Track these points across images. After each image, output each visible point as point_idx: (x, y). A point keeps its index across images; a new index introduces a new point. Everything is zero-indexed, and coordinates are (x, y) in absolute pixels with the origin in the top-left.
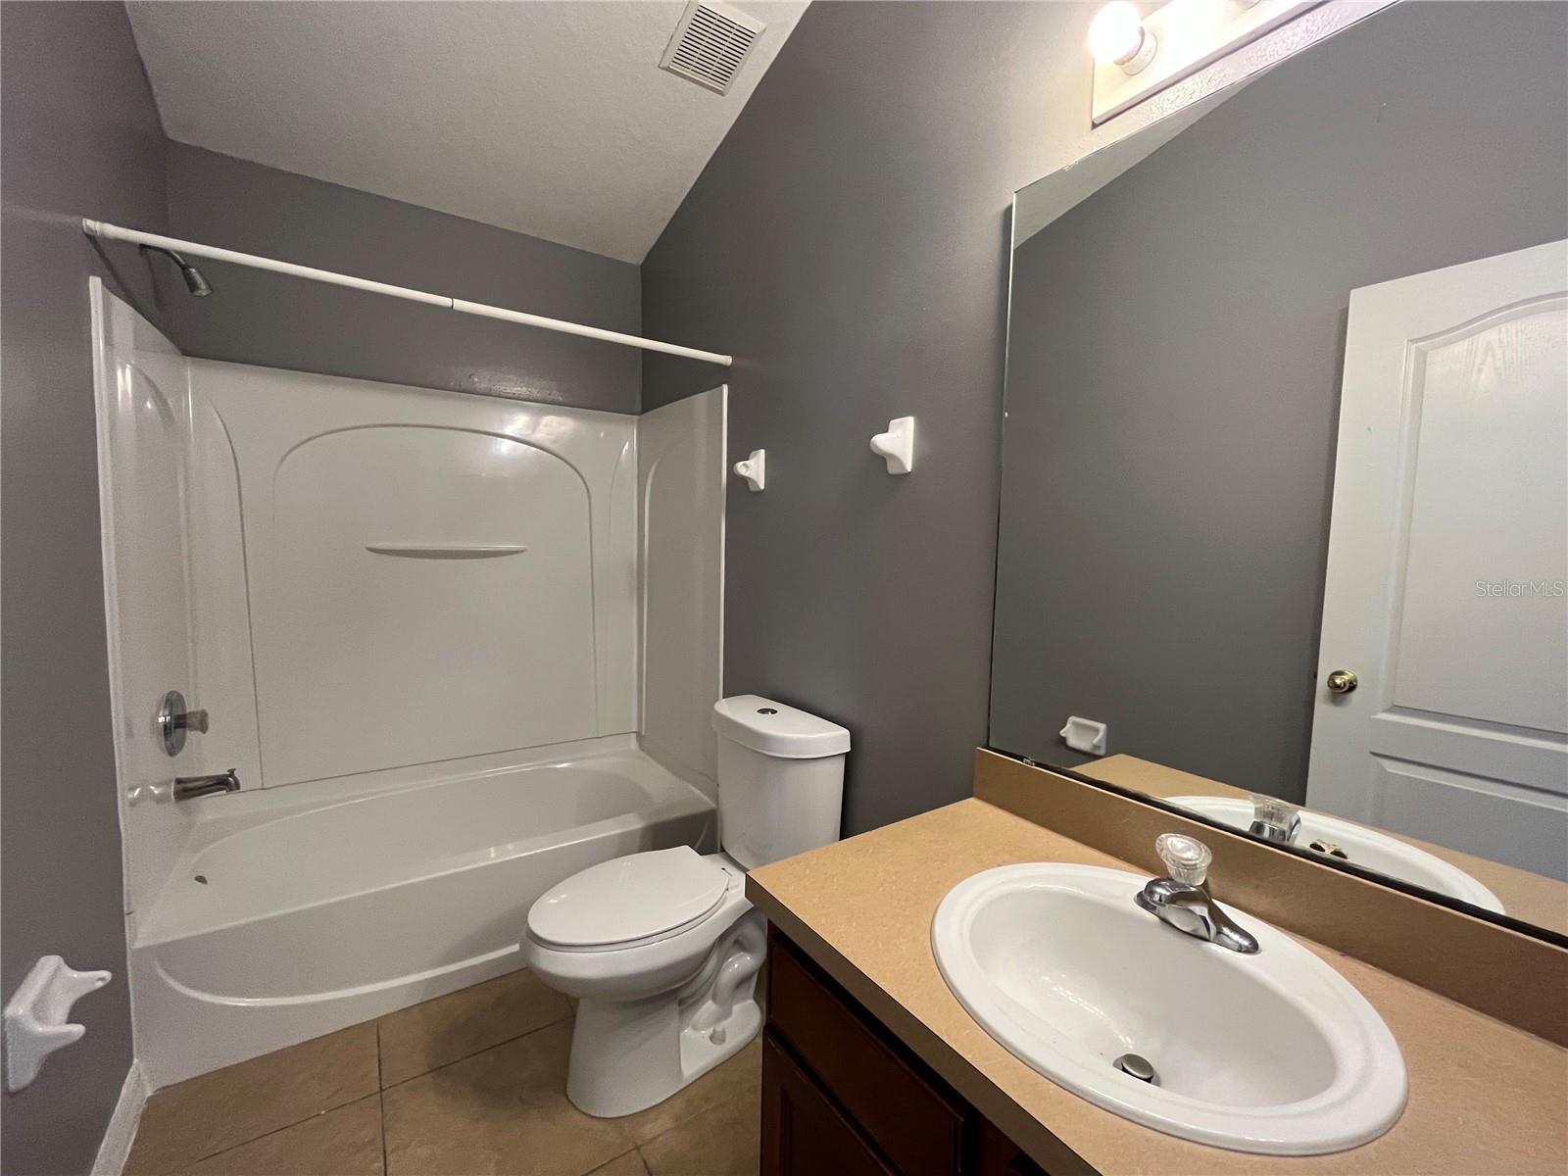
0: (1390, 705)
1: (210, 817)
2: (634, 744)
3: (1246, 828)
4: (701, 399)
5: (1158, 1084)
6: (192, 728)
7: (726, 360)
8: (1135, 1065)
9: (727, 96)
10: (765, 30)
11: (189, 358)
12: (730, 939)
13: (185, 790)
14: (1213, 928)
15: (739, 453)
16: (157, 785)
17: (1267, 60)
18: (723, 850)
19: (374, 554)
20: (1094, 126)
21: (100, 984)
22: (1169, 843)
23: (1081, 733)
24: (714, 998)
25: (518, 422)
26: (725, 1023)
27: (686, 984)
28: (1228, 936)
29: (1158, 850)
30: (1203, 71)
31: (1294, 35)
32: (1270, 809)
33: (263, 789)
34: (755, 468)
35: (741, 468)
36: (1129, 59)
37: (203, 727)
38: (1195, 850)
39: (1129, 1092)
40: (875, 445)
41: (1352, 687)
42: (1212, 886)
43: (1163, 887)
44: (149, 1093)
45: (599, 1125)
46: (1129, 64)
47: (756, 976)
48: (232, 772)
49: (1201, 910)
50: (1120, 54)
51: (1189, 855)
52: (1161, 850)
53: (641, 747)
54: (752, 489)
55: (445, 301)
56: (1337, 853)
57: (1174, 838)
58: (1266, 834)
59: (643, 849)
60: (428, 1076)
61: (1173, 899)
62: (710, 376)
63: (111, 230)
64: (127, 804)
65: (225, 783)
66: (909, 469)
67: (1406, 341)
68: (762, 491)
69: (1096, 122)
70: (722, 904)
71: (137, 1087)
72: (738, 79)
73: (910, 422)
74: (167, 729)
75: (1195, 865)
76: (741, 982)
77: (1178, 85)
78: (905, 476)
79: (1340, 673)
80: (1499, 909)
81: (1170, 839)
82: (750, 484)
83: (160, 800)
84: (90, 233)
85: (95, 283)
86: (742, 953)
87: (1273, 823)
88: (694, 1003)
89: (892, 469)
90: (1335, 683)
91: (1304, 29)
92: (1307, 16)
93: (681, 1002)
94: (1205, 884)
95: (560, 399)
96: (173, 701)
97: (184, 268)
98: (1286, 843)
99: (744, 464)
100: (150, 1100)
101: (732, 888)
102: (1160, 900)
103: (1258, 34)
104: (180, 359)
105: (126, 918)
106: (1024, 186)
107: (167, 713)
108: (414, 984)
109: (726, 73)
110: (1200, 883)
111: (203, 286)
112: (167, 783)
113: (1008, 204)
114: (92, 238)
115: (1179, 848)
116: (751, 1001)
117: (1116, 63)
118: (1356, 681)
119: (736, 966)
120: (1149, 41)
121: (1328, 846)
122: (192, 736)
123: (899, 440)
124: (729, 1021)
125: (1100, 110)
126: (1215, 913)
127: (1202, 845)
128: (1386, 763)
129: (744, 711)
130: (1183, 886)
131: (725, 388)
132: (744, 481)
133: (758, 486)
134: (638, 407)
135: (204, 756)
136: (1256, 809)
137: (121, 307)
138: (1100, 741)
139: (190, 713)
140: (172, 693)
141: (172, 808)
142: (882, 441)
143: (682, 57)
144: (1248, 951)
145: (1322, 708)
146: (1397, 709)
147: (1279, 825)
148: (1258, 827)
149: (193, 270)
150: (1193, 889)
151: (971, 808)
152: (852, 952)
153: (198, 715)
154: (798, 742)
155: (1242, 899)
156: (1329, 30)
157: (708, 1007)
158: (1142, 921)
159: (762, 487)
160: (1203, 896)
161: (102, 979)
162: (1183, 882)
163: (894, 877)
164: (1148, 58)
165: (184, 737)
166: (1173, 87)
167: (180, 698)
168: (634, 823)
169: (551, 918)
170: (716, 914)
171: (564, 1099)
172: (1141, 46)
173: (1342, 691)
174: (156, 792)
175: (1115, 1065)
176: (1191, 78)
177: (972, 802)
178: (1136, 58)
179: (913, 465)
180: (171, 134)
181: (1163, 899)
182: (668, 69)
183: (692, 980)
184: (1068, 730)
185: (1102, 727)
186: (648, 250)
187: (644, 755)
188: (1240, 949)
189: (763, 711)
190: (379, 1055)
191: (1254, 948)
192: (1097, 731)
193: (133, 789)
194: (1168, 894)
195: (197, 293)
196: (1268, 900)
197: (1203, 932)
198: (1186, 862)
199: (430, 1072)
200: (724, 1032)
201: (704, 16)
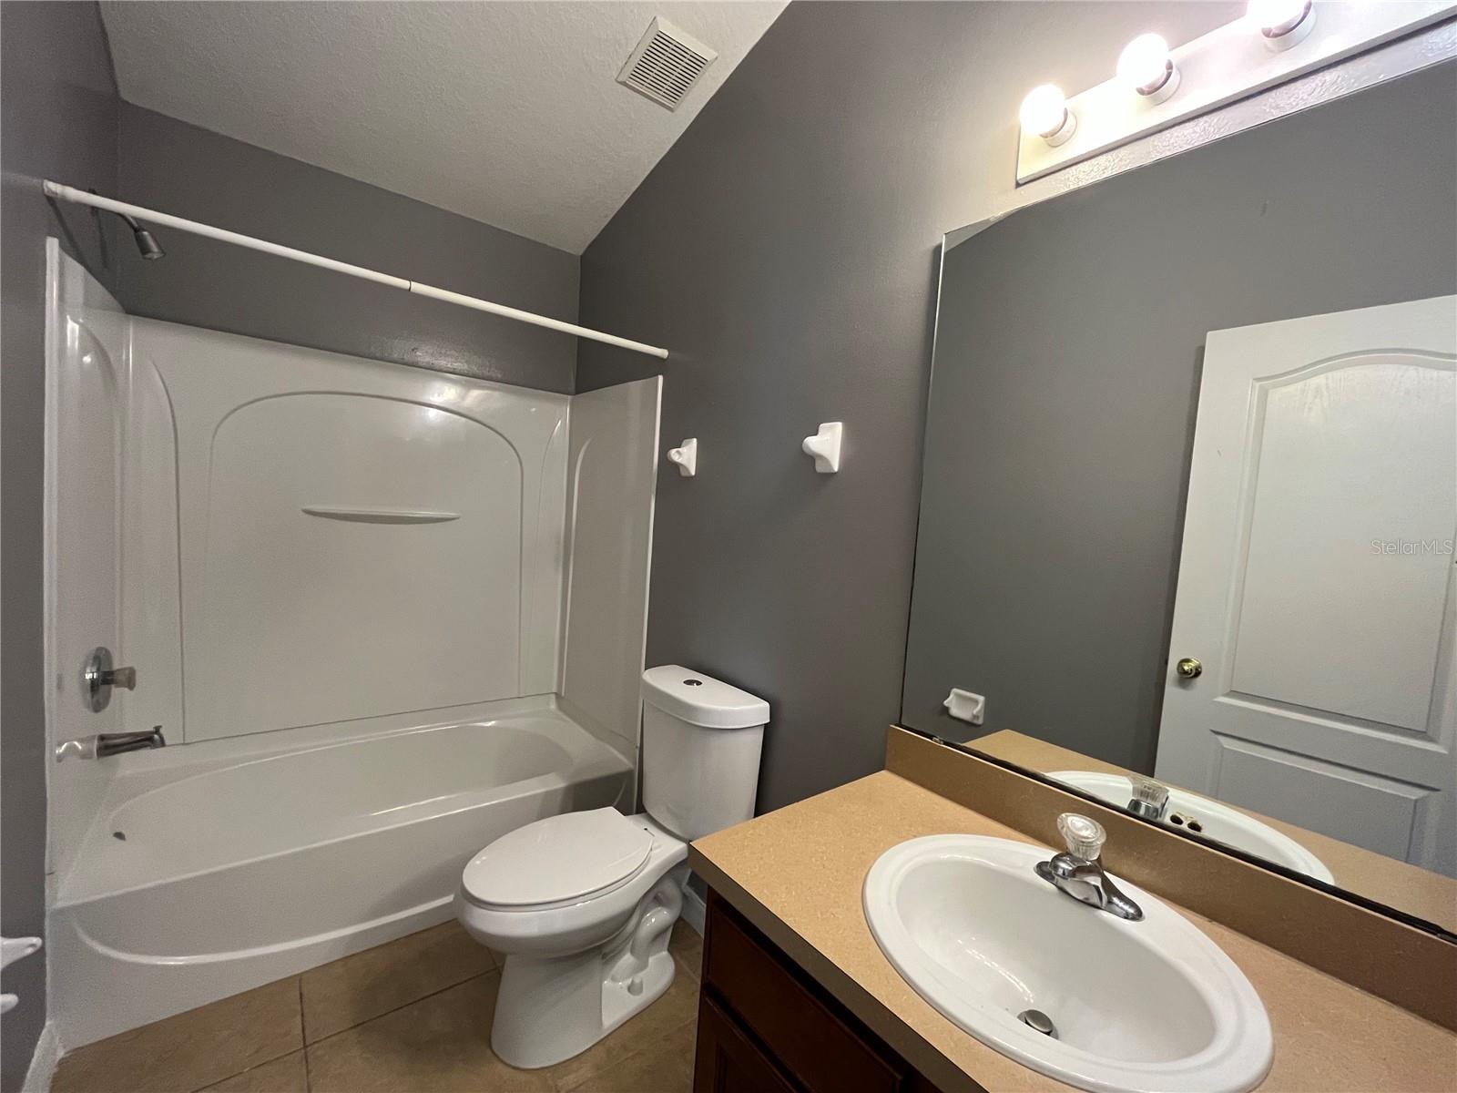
0: (1229, 690)
1: (128, 772)
2: (553, 706)
3: (1125, 805)
4: (635, 387)
5: (1057, 1037)
6: (119, 684)
7: (662, 353)
8: (1035, 1018)
9: (676, 113)
10: (716, 58)
11: (131, 316)
12: (653, 897)
13: (107, 747)
14: (1105, 897)
15: (672, 439)
16: (81, 741)
17: (1169, 150)
18: (645, 811)
19: (311, 517)
20: (1018, 185)
21: (30, 951)
22: (1069, 822)
23: (963, 704)
24: (632, 952)
25: (445, 393)
26: (642, 974)
27: (609, 941)
28: (1117, 905)
29: (1060, 828)
30: (1116, 151)
31: (1194, 132)
32: (1146, 789)
33: (184, 744)
34: (687, 455)
35: (674, 455)
36: (1053, 133)
37: (130, 682)
38: (1092, 829)
39: (1031, 1044)
40: (808, 447)
41: (1198, 673)
42: (1104, 861)
43: (1064, 862)
44: (61, 1054)
45: (522, 1077)
46: (1052, 139)
47: (671, 928)
48: (157, 730)
49: (1095, 881)
50: (1047, 129)
51: (1085, 833)
52: (1062, 828)
53: (560, 707)
54: (683, 473)
55: (403, 283)
56: (1194, 826)
57: (1074, 818)
58: (1142, 812)
59: (563, 811)
60: (353, 1030)
61: (1073, 874)
62: (648, 366)
63: (73, 194)
64: (54, 759)
65: (148, 740)
66: (836, 469)
67: (1251, 380)
68: (692, 477)
69: (1020, 182)
70: (646, 865)
71: (49, 1049)
72: (689, 97)
73: (838, 427)
74: (94, 686)
75: (1092, 842)
76: (658, 935)
77: (1093, 160)
78: (831, 475)
79: (1187, 661)
80: (1329, 880)
81: (1070, 819)
82: (681, 469)
83: (85, 756)
84: (51, 195)
85: (52, 246)
86: (659, 908)
87: (1149, 801)
88: (614, 956)
89: (820, 468)
90: (1184, 670)
91: (1202, 128)
92: (1205, 118)
93: (603, 958)
94: (1099, 859)
95: (499, 376)
96: (101, 658)
97: (136, 230)
98: (1159, 819)
99: (678, 452)
100: (62, 1063)
101: (656, 848)
102: (1064, 874)
103: (1164, 127)
104: (122, 315)
105: (47, 877)
106: (953, 229)
107: (94, 670)
108: (335, 941)
109: (678, 91)
110: (1095, 858)
111: (155, 249)
112: (90, 739)
113: (938, 242)
114: (52, 200)
115: (1079, 826)
116: (665, 953)
117: (1042, 136)
118: (1200, 667)
119: (653, 920)
120: (1071, 119)
121: (1186, 818)
122: (116, 691)
123: (828, 443)
124: (644, 972)
125: (1023, 174)
126: (1106, 882)
127: (1097, 824)
128: (1221, 739)
129: (669, 681)
130: (1082, 860)
131: (661, 378)
132: (676, 466)
133: (689, 473)
134: (572, 388)
135: (128, 712)
136: (1134, 788)
137: (76, 270)
138: (980, 711)
139: (118, 670)
140: (99, 649)
141: (94, 764)
142: (813, 443)
143: (639, 73)
144: (1134, 918)
145: (1172, 691)
146: (1234, 694)
147: (1153, 803)
148: (1135, 805)
149: (145, 233)
150: (1089, 863)
151: (884, 780)
152: (795, 920)
153: (127, 672)
154: (722, 713)
155: (1125, 870)
156: (1223, 132)
157: (627, 959)
158: (1041, 889)
159: (693, 473)
160: (1096, 869)
161: (33, 945)
162: (1081, 857)
163: (824, 848)
164: (1069, 135)
165: (109, 692)
166: (1089, 161)
167: (108, 654)
168: (555, 783)
169: (483, 878)
170: (641, 874)
171: (489, 1052)
172: (1063, 126)
173: (1189, 676)
174: (80, 747)
175: (1019, 1017)
176: (1104, 156)
177: (884, 775)
178: (1059, 134)
179: (840, 466)
180: (125, 95)
181: (1067, 874)
182: (624, 84)
183: (615, 938)
184: (951, 701)
185: (981, 699)
186: (589, 242)
187: (561, 714)
188: (1126, 917)
189: (689, 682)
190: (302, 1009)
191: (1138, 915)
192: (976, 702)
193: (60, 745)
194: (1070, 868)
195: (148, 256)
196: (1147, 871)
197: (1095, 900)
198: (1084, 840)
199: (355, 1027)
200: (641, 983)
201: (662, 41)
